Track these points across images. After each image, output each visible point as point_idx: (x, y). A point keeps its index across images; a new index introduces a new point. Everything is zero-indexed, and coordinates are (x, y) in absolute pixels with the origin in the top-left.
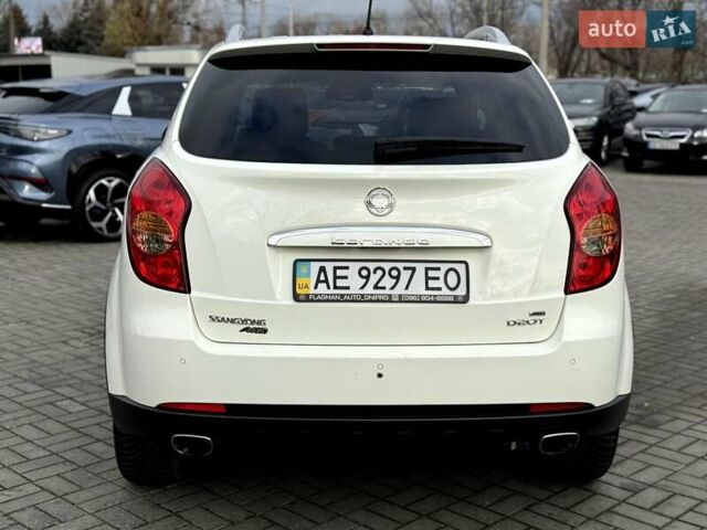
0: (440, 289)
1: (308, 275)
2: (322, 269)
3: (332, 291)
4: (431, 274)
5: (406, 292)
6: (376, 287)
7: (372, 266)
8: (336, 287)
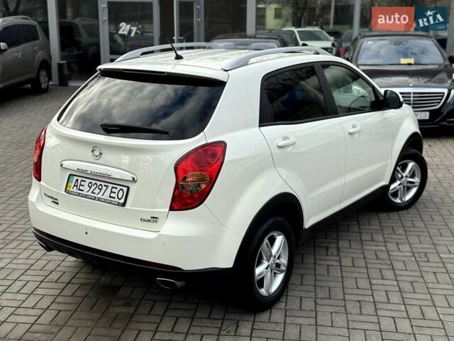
0: (114, 198)
1: (72, 182)
2: (77, 180)
3: (78, 191)
4: (114, 190)
5: (101, 197)
6: (92, 192)
7: (93, 182)
8: (79, 190)
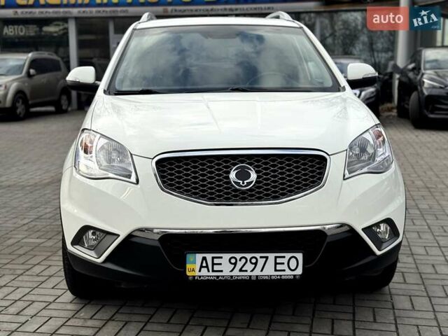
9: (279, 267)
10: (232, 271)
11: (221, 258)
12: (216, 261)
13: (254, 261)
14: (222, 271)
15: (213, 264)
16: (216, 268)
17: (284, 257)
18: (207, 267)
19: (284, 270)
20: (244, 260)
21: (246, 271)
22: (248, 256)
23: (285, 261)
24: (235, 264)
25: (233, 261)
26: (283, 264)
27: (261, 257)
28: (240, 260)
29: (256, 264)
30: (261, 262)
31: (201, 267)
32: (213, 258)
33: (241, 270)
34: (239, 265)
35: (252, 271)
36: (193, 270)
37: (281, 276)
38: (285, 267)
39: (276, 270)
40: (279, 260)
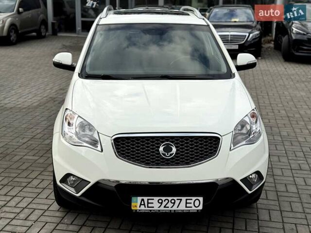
9: (188, 205)
10: (159, 207)
11: (153, 199)
12: (150, 201)
13: (173, 201)
14: (153, 207)
15: (148, 203)
16: (150, 205)
17: (191, 199)
18: (144, 204)
19: (191, 207)
20: (167, 201)
21: (168, 207)
22: (170, 199)
23: (192, 201)
24: (161, 203)
25: (160, 201)
26: (191, 203)
27: (177, 199)
28: (165, 201)
29: (174, 203)
30: (177, 202)
31: (141, 204)
32: (148, 200)
33: (165, 207)
34: (164, 203)
35: (172, 207)
36: (136, 206)
37: (189, 210)
38: (192, 205)
39: (186, 207)
40: (188, 201)
